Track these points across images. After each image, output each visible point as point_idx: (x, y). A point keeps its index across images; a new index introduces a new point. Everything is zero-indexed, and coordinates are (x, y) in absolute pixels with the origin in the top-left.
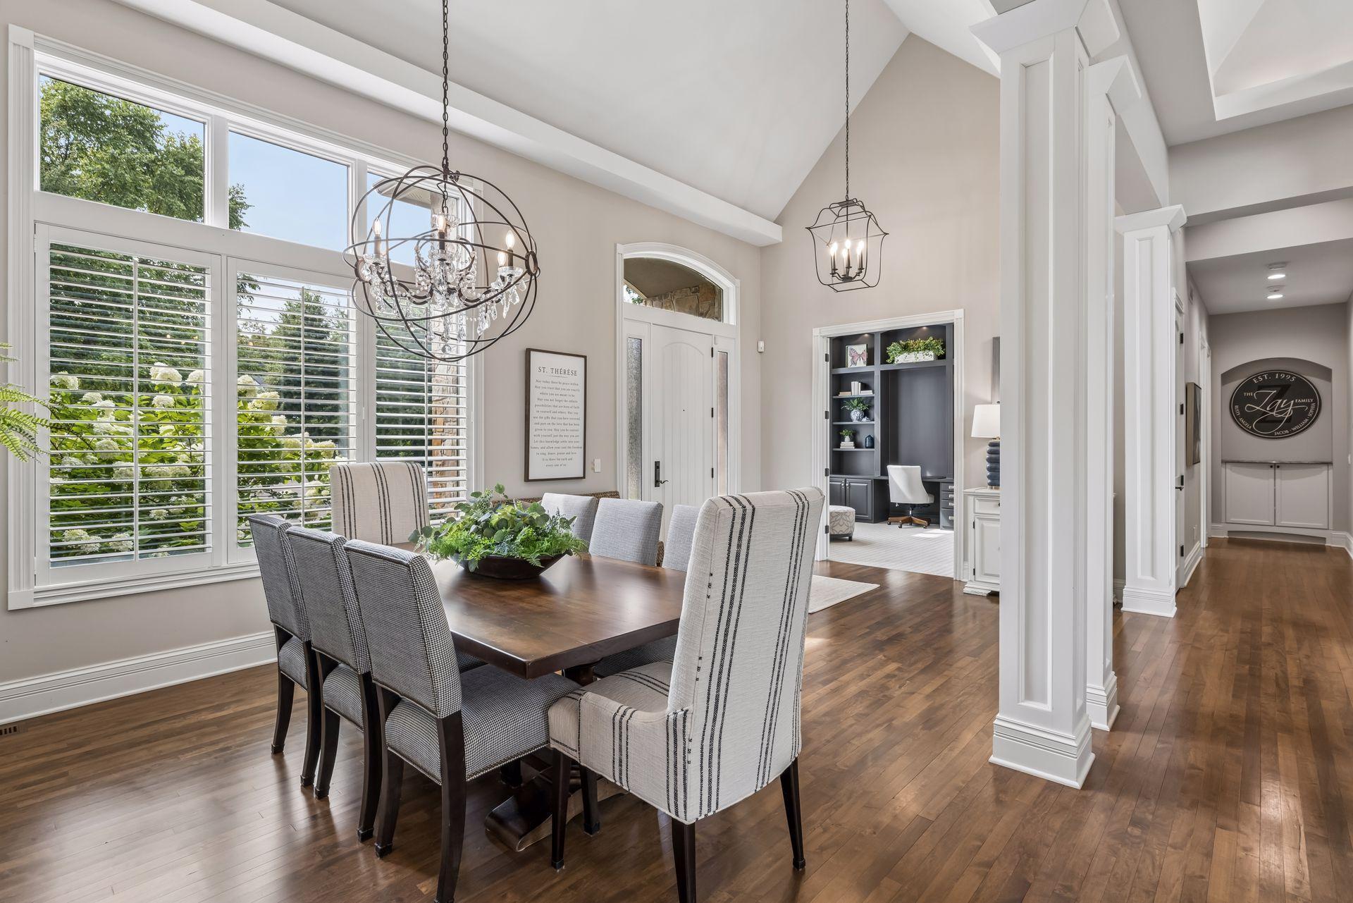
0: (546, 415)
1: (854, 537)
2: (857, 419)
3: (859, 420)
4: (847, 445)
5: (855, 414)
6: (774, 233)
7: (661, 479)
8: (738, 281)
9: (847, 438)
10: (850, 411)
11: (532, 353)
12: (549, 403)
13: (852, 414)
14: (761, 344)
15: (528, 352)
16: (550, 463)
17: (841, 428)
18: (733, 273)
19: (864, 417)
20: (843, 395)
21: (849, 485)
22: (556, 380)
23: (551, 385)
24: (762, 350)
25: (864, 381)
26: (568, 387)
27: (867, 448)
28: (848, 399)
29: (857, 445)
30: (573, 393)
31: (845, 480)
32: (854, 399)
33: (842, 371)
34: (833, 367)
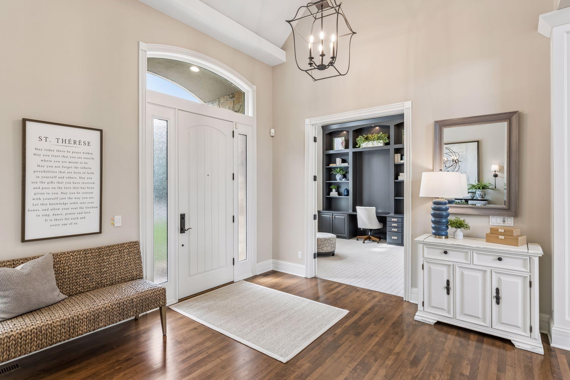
0: (50, 180)
1: (336, 252)
2: (339, 179)
3: (341, 180)
4: (334, 194)
5: (338, 177)
6: (281, 56)
7: (186, 227)
8: (255, 87)
9: (334, 190)
10: (335, 175)
11: (28, 123)
12: (54, 169)
13: (337, 176)
14: (273, 131)
15: (24, 121)
16: (54, 223)
17: (330, 184)
18: (251, 81)
19: (343, 178)
20: (332, 165)
21: (335, 218)
22: (61, 148)
23: (56, 153)
24: (273, 135)
25: (343, 158)
26: (81, 155)
27: (345, 196)
28: (334, 168)
29: (340, 194)
30: (86, 161)
31: (333, 214)
32: (337, 168)
33: (331, 152)
34: (326, 150)
